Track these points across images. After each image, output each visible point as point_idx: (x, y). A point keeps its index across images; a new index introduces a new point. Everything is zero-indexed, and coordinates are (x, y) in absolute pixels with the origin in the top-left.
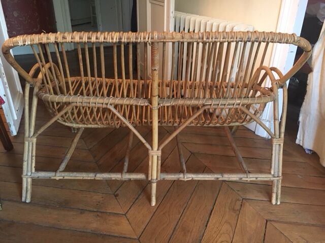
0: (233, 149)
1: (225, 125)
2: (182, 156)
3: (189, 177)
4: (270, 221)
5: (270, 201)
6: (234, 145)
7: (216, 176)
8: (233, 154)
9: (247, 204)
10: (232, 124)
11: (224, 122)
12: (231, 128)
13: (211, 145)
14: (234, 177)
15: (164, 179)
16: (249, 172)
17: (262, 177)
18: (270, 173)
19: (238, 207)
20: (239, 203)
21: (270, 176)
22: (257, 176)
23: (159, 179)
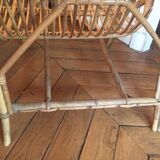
0: (108, 64)
1: (100, 37)
2: (48, 78)
3: (54, 106)
4: (153, 155)
5: (151, 127)
6: (110, 61)
7: (89, 104)
8: (108, 70)
9: (124, 133)
10: (108, 36)
11: (99, 34)
12: (106, 40)
13: (86, 60)
14: (111, 104)
15: (19, 111)
16: (129, 97)
17: (144, 102)
18: (154, 97)
19: (113, 139)
20: (115, 132)
21: (154, 101)
22: (137, 101)
23: (11, 113)
